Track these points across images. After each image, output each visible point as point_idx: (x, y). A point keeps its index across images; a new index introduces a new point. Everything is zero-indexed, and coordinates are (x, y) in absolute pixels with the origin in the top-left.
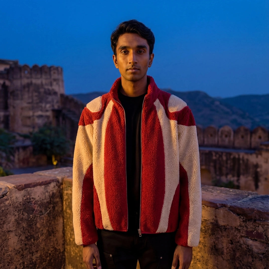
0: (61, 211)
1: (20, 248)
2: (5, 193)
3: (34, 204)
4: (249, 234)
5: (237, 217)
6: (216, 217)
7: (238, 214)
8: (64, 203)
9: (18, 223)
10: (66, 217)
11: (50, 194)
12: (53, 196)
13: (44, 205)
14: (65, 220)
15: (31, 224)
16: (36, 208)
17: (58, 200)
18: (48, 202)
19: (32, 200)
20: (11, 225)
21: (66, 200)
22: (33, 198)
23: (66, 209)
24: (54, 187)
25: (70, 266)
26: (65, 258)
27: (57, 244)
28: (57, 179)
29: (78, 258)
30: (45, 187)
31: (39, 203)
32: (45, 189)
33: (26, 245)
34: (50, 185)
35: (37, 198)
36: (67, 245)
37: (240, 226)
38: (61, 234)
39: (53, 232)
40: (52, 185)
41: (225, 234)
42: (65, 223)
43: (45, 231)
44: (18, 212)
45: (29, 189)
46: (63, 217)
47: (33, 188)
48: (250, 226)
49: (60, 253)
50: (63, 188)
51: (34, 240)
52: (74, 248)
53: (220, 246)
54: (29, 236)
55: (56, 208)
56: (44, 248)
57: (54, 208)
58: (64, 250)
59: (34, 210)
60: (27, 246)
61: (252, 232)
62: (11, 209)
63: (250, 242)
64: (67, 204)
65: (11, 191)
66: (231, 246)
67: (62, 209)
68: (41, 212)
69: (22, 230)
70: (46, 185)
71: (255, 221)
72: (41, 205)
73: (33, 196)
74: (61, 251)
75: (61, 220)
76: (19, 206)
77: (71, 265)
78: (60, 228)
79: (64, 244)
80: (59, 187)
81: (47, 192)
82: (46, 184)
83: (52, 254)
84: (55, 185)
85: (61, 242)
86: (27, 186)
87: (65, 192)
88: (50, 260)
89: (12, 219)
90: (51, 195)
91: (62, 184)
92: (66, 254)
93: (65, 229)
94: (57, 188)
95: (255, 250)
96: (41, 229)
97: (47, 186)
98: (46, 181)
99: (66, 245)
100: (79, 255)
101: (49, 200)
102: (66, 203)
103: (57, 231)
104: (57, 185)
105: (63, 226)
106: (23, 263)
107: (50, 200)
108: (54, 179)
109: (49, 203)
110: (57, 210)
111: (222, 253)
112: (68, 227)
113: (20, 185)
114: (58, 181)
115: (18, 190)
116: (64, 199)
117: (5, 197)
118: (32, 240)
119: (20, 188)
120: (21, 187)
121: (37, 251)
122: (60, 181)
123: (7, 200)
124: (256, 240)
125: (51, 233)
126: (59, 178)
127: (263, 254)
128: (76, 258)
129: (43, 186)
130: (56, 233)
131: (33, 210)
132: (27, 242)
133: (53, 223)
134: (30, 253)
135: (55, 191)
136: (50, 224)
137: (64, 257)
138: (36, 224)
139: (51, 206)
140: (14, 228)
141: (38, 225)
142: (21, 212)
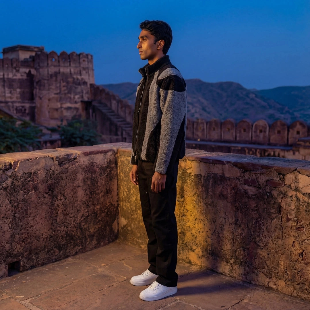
0: (116, 175)
1: (86, 200)
2: (75, 157)
3: (96, 167)
4: (246, 182)
5: (238, 170)
6: (223, 171)
8: (119, 168)
9: (84, 180)
10: (120, 180)
11: (108, 161)
12: (110, 162)
13: (103, 169)
14: (119, 182)
15: (94, 182)
16: (98, 170)
17: (113, 165)
18: (106, 167)
19: (95, 164)
20: (79, 181)
22: (95, 163)
23: (120, 173)
24: (111, 155)
26: (118, 212)
27: (113, 200)
28: (113, 149)
30: (104, 155)
31: (100, 166)
33: (90, 198)
34: (108, 153)
35: (98, 163)
36: (120, 201)
37: (240, 176)
38: (115, 192)
39: (110, 190)
40: (110, 153)
41: (229, 183)
42: (119, 183)
43: (104, 189)
44: (84, 172)
45: (92, 155)
46: (117, 180)
47: (95, 155)
48: (247, 175)
49: (115, 208)
50: (117, 156)
51: (96, 195)
52: (126, 203)
54: (92, 191)
55: (112, 172)
56: (103, 202)
57: (110, 171)
58: (118, 206)
61: (248, 179)
62: (80, 169)
63: (246, 187)
65: (79, 155)
67: (117, 173)
68: (101, 174)
69: (87, 186)
71: (250, 171)
72: (101, 168)
73: (95, 162)
74: (116, 206)
75: (116, 182)
76: (86, 168)
77: (124, 217)
78: (115, 187)
79: (118, 201)
80: (115, 156)
81: (106, 158)
82: (105, 152)
83: (109, 208)
85: (115, 199)
86: (91, 153)
87: (119, 159)
88: (107, 212)
89: (80, 177)
91: (117, 153)
92: (119, 209)
94: (113, 156)
95: (250, 193)
96: (101, 187)
97: (106, 154)
100: (130, 208)
101: (107, 165)
102: (120, 168)
103: (113, 190)
104: (113, 154)
105: (118, 186)
106: (88, 212)
107: (108, 165)
108: (111, 149)
110: (113, 174)
112: (121, 187)
113: (86, 152)
114: (114, 151)
115: (85, 155)
116: (119, 165)
117: (76, 160)
119: (86, 154)
121: (98, 204)
123: (77, 162)
124: (251, 186)
126: (115, 149)
127: (255, 195)
128: (128, 211)
129: (103, 154)
130: (112, 192)
131: (95, 172)
132: (90, 196)
133: (110, 183)
134: (93, 205)
135: (111, 159)
136: (107, 184)
138: (97, 183)
139: (108, 170)
140: (81, 184)
141: (99, 184)
142: (86, 173)
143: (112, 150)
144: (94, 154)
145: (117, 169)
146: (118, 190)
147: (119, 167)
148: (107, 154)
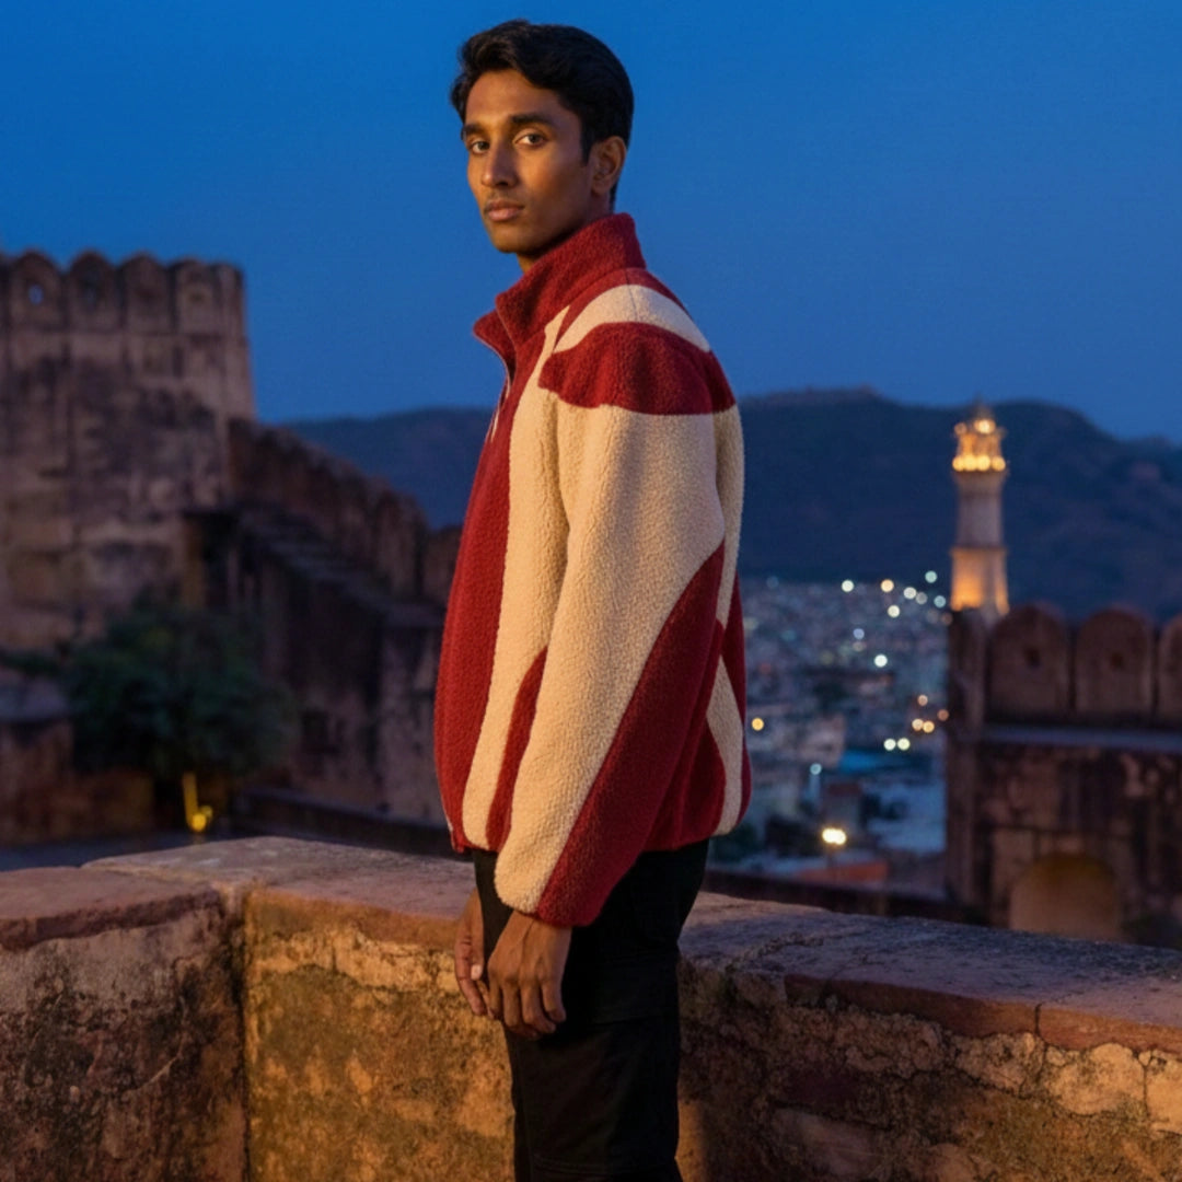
3: (91, 1028)
8: (252, 1026)
11: (176, 977)
12: (188, 990)
14: (255, 1122)
16: (102, 1047)
17: (217, 1005)
19: (78, 1004)
21: (260, 1009)
22: (82, 996)
23: (261, 1058)
24: (199, 937)
28: (214, 892)
30: (150, 934)
31: (118, 1020)
32: (148, 946)
34: (173, 926)
35: (107, 997)
40: (184, 928)
42: (255, 1134)
45: (61, 946)
46: (245, 1104)
47: (79, 942)
50: (244, 942)
55: (209, 1056)
57: (195, 1050)
59: (90, 1058)
64: (269, 1027)
67: (242, 1058)
68: (128, 1069)
69: (24, 1163)
70: (153, 928)
73: (83, 987)
75: (234, 1119)
78: (227, 1159)
80: (224, 937)
81: (160, 961)
82: (149, 918)
84: (204, 925)
86: (50, 928)
87: (260, 964)
90: (180, 983)
91: (238, 923)
93: (257, 1167)
96: (126, 1166)
97: (159, 931)
101: (165, 1007)
102: (260, 1027)
105: (247, 1151)
107: (178, 1009)
108: (196, 891)
109: (164, 1026)
110: (215, 1068)
112: (272, 1158)
113: (14, 924)
114: (218, 906)
116: (253, 1003)
119: (12, 938)
120: (19, 929)
122: (231, 905)
126: (229, 890)
129: (136, 932)
131: (84, 1060)
133: (189, 1131)
135: (200, 963)
136: (176, 1137)
138: (98, 1139)
139: (181, 1039)
141: (110, 1145)
142: (17, 1068)
143: (205, 895)
144: (70, 936)
145: (242, 1030)
146: (247, 1173)
147: (254, 1018)
148: (167, 931)
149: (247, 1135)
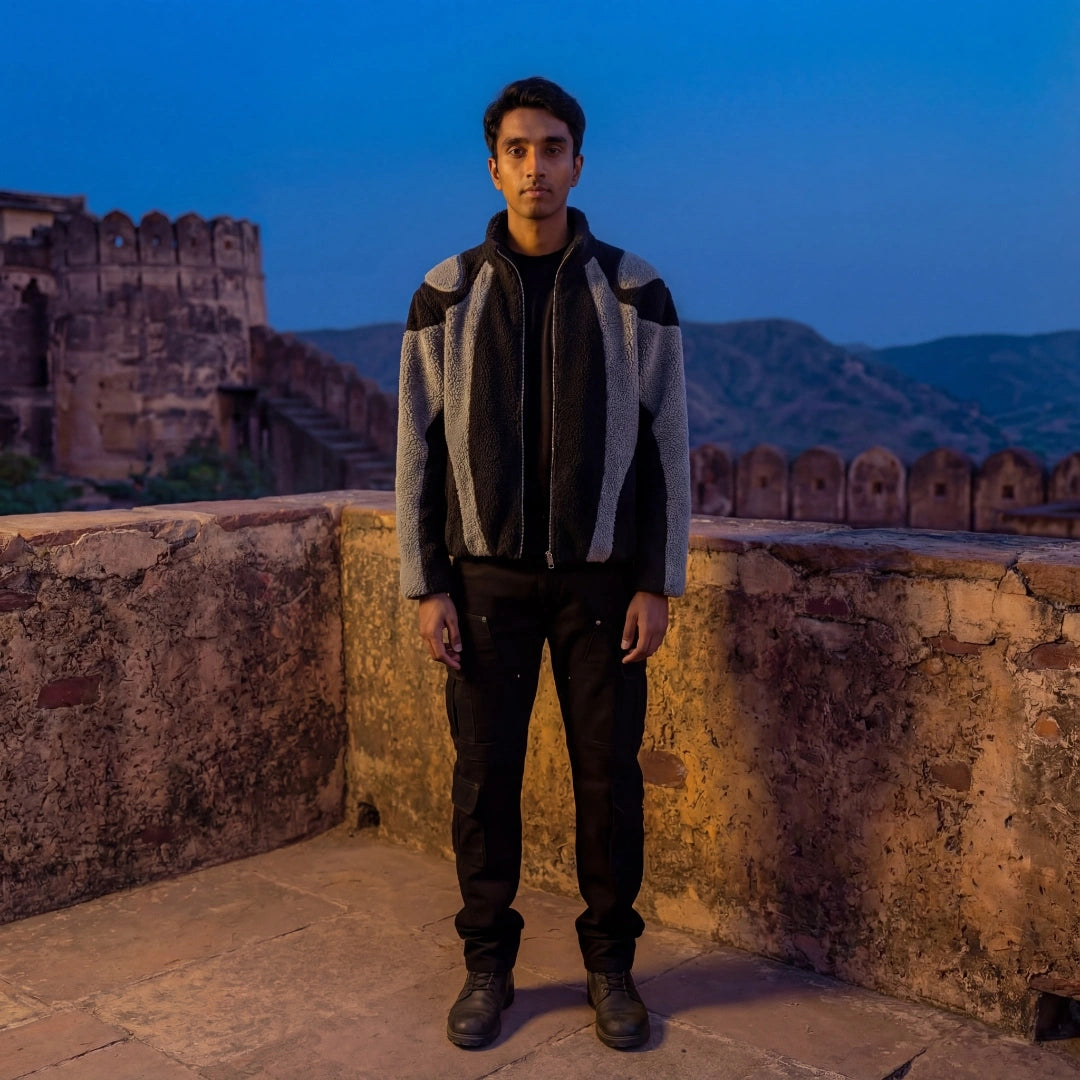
0: (336, 598)
1: (229, 687)
2: (190, 535)
3: (266, 571)
4: (816, 609)
5: (789, 570)
6: (738, 574)
7: (790, 563)
8: (345, 576)
9: (222, 618)
10: (350, 617)
11: (307, 549)
12: (314, 554)
13: (294, 578)
14: (347, 625)
15: (257, 623)
16: (272, 582)
17: (326, 565)
18: (300, 569)
19: (260, 558)
20: (207, 620)
21: (349, 566)
22: (261, 555)
23: (350, 590)
24: (318, 528)
25: (362, 753)
26: (347, 731)
27: (325, 689)
28: (325, 508)
29: (385, 727)
30: (293, 527)
31: (279, 568)
32: (293, 532)
33: (244, 680)
34: (306, 523)
35: (274, 555)
36: (352, 694)
37: (795, 589)
38: (336, 661)
39: (315, 653)
40: (313, 522)
41: (759, 615)
42: (347, 631)
43: (292, 649)
44: (224, 589)
45: (250, 530)
46: (342, 616)
47: (259, 529)
48: (817, 587)
49: (333, 715)
50: (340, 533)
51: (265, 671)
52: (373, 699)
53: (749, 649)
54: (252, 657)
55: (324, 588)
56: (290, 697)
57: (317, 586)
58: (345, 708)
59: (265, 587)
60: (248, 686)
61: (822, 600)
62: (205, 579)
63: (816, 626)
64: (353, 575)
65: (205, 529)
66: (771, 643)
67: (340, 592)
68: (283, 594)
69: (234, 638)
70: (295, 523)
71: (827, 573)
72: (285, 575)
73: (264, 551)
74: (338, 709)
75: (336, 623)
76: (227, 572)
77: (366, 750)
78: (333, 644)
79: (343, 692)
80: (331, 530)
81: (299, 539)
82: (297, 519)
83: (310, 717)
84: (320, 523)
85: (336, 684)
86: (246, 521)
87: (348, 544)
88: (306, 732)
89: (210, 606)
90: (309, 552)
91: (338, 523)
92: (349, 719)
93: (348, 648)
94: (324, 530)
95: (829, 645)
96: (283, 643)
97: (299, 525)
98: (296, 512)
99: (349, 694)
100: (386, 717)
101: (302, 562)
102: (349, 575)
103: (325, 652)
104: (324, 524)
105: (343, 641)
106: (237, 729)
107: (308, 565)
108: (317, 507)
109: (304, 572)
110: (326, 595)
111: (754, 664)
112: (356, 642)
113: (229, 517)
114: (328, 516)
115: (223, 528)
116: (346, 562)
117: (191, 546)
118: (260, 670)
119: (229, 525)
120: (231, 520)
121: (272, 703)
122: (334, 515)
123: (196, 551)
124: (832, 620)
125: (310, 655)
126: (331, 507)
127: (845, 651)
128: (381, 726)
129: (288, 526)
130: (322, 659)
131: (262, 587)
132: (246, 674)
133: (313, 629)
134: (255, 705)
135: (319, 542)
136: (306, 631)
137: (343, 728)
138: (269, 629)
139: (309, 580)
140: (214, 632)
141: (275, 631)
142: (230, 591)
143: (321, 510)
144: (254, 526)
145: (340, 577)
146: (343, 652)
147: (346, 572)
148: (304, 526)
149: (343, 630)
